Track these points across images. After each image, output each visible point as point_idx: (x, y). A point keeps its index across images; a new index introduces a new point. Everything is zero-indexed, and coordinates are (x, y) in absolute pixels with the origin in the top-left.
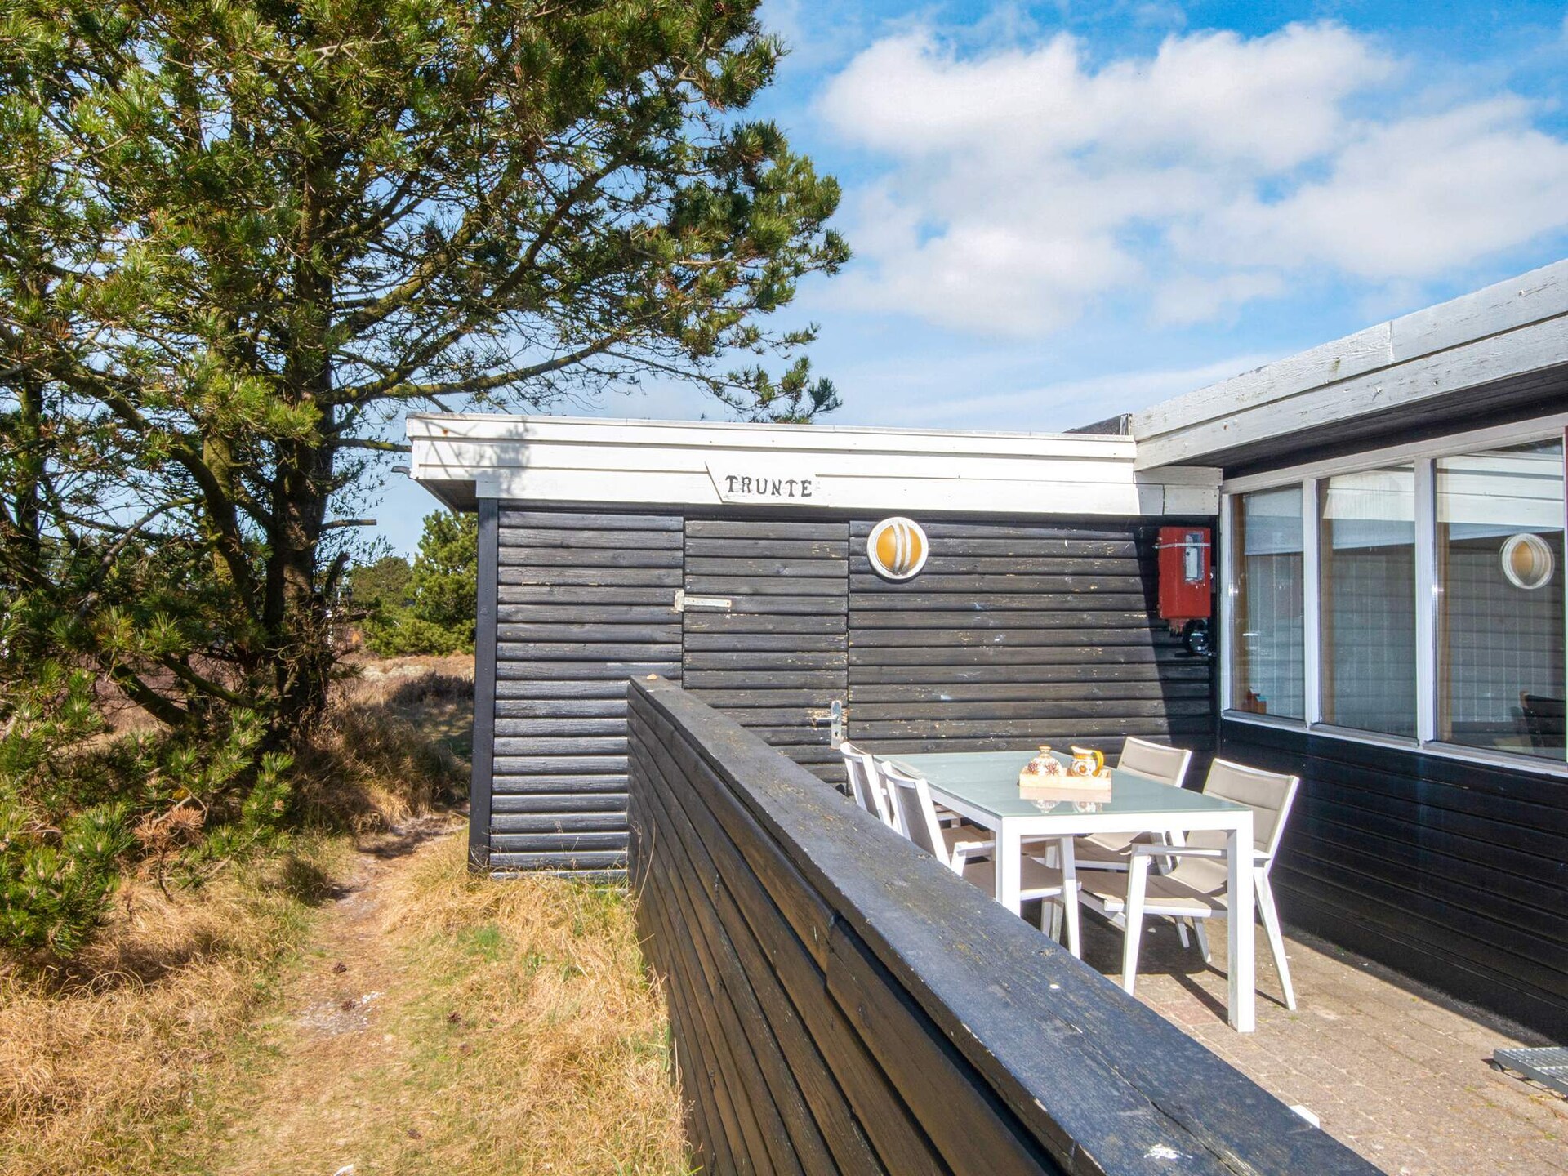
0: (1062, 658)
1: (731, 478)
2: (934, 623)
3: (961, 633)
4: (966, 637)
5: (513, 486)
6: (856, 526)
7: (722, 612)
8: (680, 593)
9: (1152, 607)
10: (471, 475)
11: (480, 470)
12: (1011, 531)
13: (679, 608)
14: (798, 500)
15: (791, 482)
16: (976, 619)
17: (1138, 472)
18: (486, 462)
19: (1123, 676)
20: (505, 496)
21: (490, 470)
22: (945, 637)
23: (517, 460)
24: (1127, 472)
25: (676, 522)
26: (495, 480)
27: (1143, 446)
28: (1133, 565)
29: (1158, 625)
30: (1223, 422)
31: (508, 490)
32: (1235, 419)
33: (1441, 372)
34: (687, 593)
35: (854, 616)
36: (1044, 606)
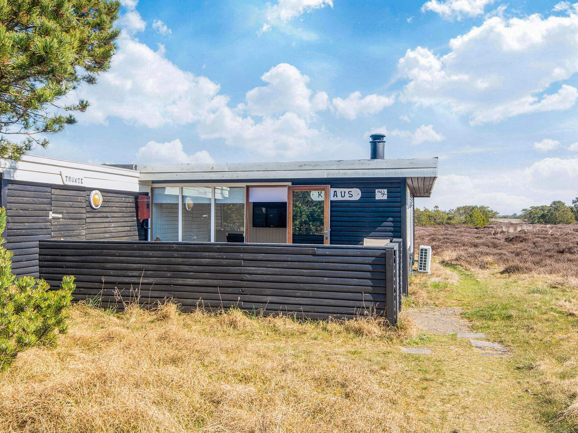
0: (123, 230)
1: (67, 177)
2: (101, 221)
3: (106, 224)
4: (107, 225)
5: (15, 176)
6: (87, 192)
7: (59, 218)
8: (51, 213)
9: (137, 216)
10: (3, 171)
11: (5, 169)
12: (115, 195)
13: (50, 217)
14: (80, 185)
15: (79, 179)
16: (108, 220)
17: (139, 181)
18: (7, 167)
19: (133, 235)
20: (12, 179)
21: (8, 170)
22: (103, 225)
23: (15, 167)
24: (137, 180)
25: (48, 189)
26: (9, 173)
27: (142, 175)
28: (134, 205)
29: (138, 220)
30: (176, 174)
31: (13, 177)
32: (181, 174)
33: (238, 175)
34: (53, 213)
35: (87, 219)
36: (120, 216)
